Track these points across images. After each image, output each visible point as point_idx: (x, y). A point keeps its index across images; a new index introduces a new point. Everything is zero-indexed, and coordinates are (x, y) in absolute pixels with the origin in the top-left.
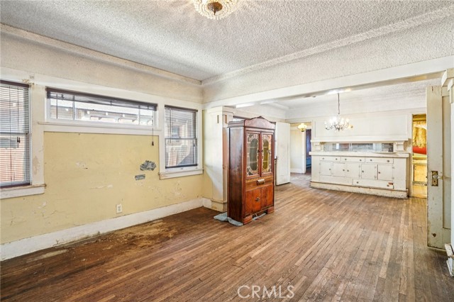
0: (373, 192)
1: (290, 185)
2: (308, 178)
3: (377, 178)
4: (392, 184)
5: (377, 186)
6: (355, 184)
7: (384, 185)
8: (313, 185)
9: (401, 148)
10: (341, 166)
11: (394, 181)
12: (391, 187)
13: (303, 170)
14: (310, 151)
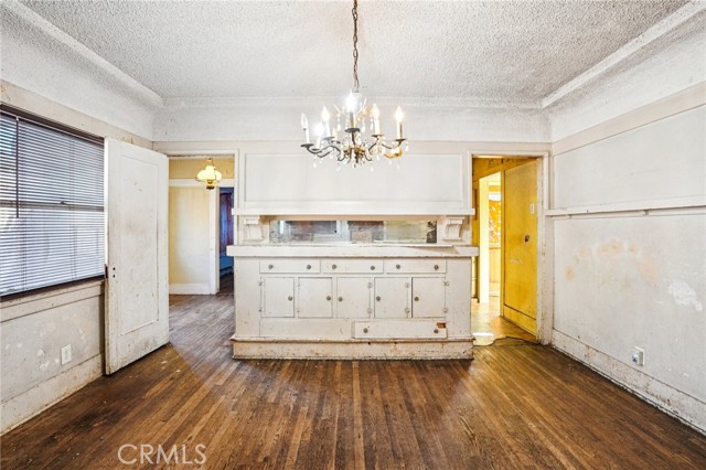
0: (403, 352)
1: (168, 353)
2: (223, 309)
3: (410, 312)
4: (444, 325)
5: (412, 336)
6: (360, 335)
7: (426, 330)
8: (239, 351)
9: (454, 234)
10: (323, 287)
11: (448, 319)
12: (442, 334)
13: (212, 286)
14: (230, 242)
